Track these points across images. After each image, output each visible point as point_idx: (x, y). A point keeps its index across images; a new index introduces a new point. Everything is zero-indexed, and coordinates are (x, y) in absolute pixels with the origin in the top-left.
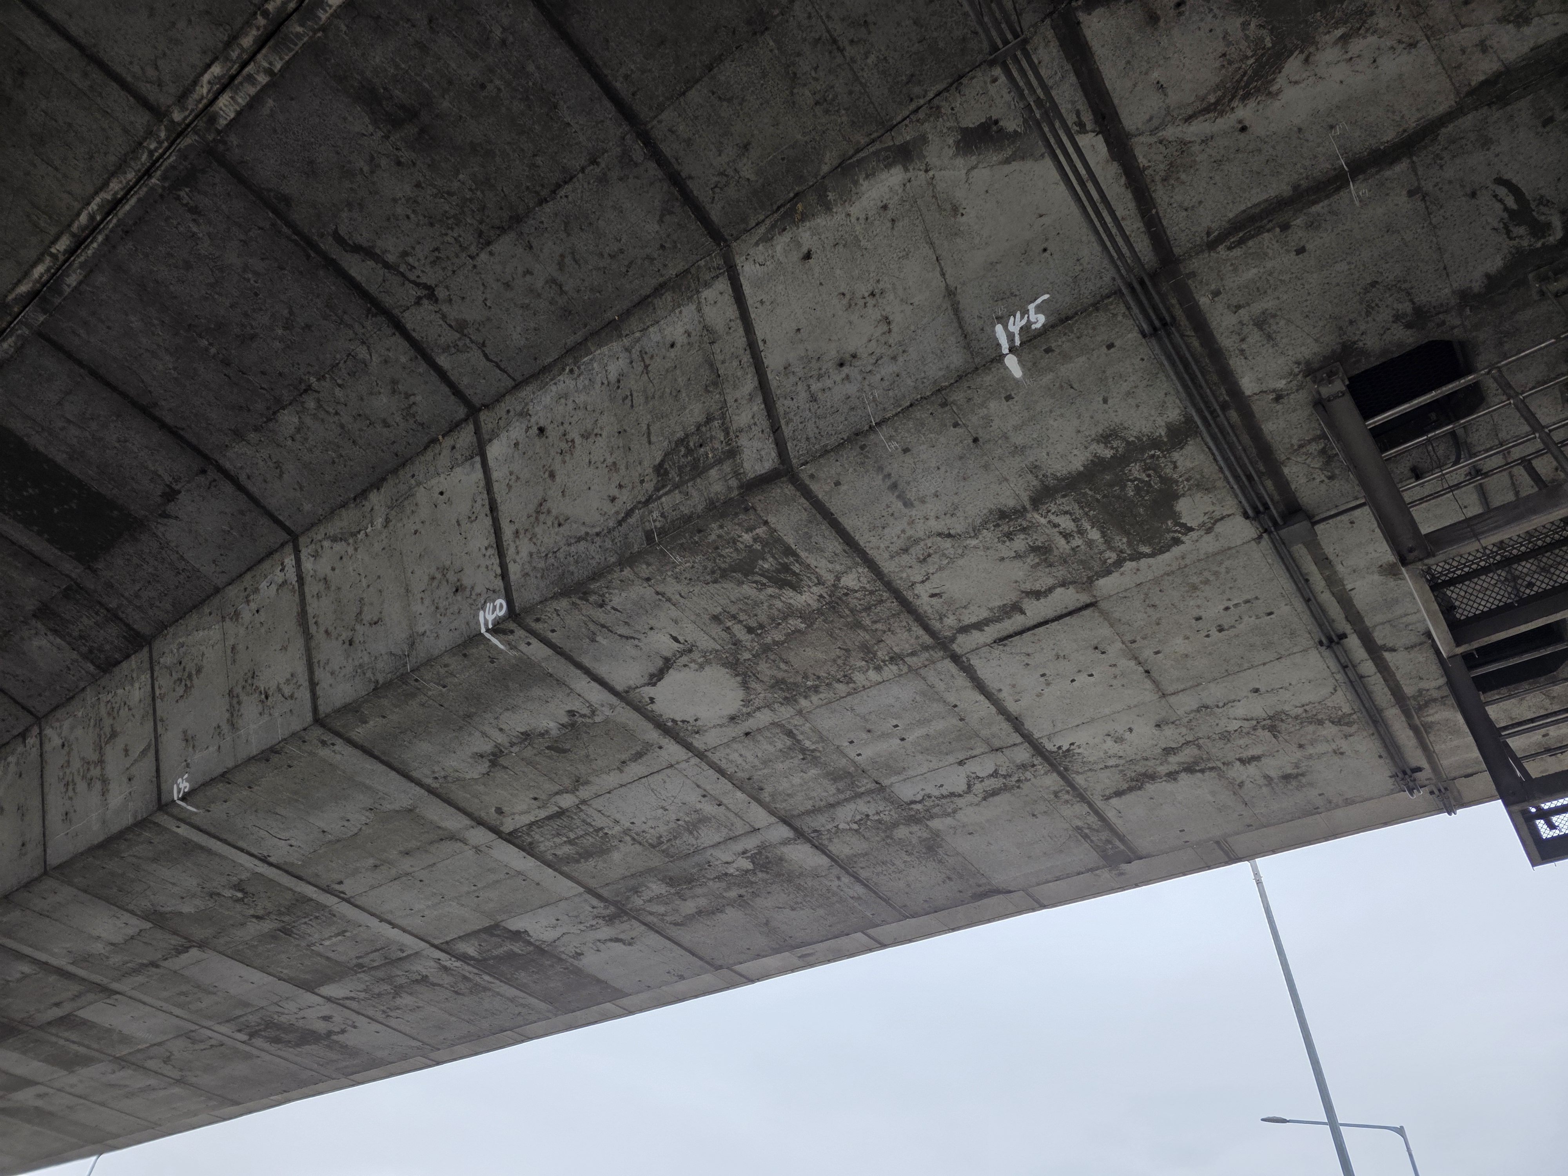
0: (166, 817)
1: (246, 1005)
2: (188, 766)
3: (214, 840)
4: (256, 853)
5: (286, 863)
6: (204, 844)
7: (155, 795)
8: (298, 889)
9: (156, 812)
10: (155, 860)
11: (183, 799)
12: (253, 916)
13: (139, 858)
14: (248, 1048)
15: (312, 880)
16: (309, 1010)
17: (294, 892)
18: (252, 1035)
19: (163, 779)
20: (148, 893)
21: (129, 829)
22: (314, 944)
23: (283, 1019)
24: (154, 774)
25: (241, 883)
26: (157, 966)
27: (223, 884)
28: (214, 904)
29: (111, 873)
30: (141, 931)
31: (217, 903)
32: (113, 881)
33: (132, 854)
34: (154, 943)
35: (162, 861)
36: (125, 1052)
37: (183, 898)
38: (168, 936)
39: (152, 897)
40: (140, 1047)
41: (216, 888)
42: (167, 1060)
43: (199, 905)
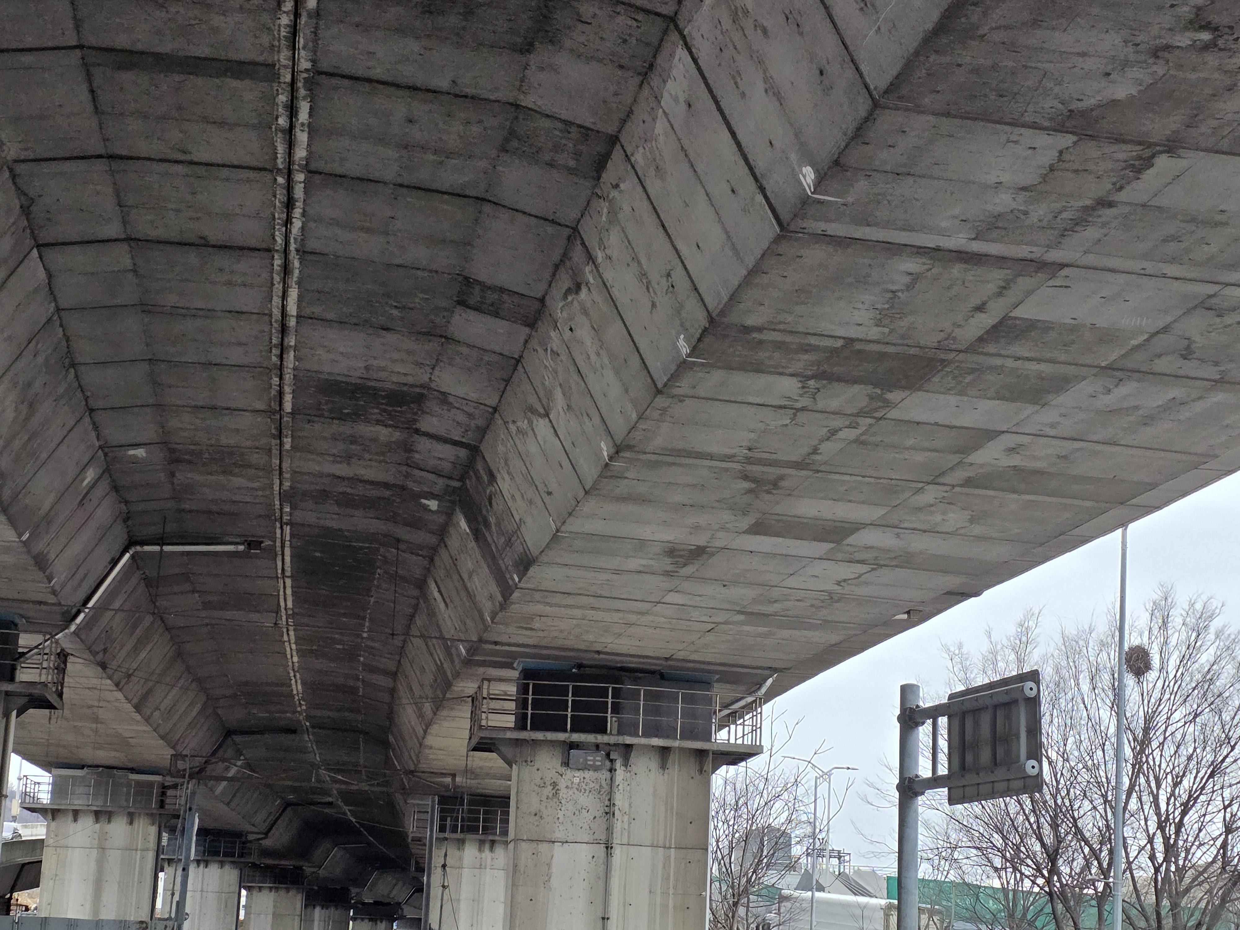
13: (1009, 28)
20: (1048, 84)
25: (1201, 12)
26: (1111, 205)
27: (1167, 26)
28: (1167, 68)
29: (976, 70)
30: (1061, 152)
31: (1171, 64)
32: (984, 83)
33: (994, 25)
34: (1091, 166)
35: (1047, 20)
36: (1114, 356)
37: (1108, 74)
38: (1109, 149)
39: (1056, 90)
40: (1135, 342)
41: (1160, 37)
42: (1187, 354)
43: (1142, 76)
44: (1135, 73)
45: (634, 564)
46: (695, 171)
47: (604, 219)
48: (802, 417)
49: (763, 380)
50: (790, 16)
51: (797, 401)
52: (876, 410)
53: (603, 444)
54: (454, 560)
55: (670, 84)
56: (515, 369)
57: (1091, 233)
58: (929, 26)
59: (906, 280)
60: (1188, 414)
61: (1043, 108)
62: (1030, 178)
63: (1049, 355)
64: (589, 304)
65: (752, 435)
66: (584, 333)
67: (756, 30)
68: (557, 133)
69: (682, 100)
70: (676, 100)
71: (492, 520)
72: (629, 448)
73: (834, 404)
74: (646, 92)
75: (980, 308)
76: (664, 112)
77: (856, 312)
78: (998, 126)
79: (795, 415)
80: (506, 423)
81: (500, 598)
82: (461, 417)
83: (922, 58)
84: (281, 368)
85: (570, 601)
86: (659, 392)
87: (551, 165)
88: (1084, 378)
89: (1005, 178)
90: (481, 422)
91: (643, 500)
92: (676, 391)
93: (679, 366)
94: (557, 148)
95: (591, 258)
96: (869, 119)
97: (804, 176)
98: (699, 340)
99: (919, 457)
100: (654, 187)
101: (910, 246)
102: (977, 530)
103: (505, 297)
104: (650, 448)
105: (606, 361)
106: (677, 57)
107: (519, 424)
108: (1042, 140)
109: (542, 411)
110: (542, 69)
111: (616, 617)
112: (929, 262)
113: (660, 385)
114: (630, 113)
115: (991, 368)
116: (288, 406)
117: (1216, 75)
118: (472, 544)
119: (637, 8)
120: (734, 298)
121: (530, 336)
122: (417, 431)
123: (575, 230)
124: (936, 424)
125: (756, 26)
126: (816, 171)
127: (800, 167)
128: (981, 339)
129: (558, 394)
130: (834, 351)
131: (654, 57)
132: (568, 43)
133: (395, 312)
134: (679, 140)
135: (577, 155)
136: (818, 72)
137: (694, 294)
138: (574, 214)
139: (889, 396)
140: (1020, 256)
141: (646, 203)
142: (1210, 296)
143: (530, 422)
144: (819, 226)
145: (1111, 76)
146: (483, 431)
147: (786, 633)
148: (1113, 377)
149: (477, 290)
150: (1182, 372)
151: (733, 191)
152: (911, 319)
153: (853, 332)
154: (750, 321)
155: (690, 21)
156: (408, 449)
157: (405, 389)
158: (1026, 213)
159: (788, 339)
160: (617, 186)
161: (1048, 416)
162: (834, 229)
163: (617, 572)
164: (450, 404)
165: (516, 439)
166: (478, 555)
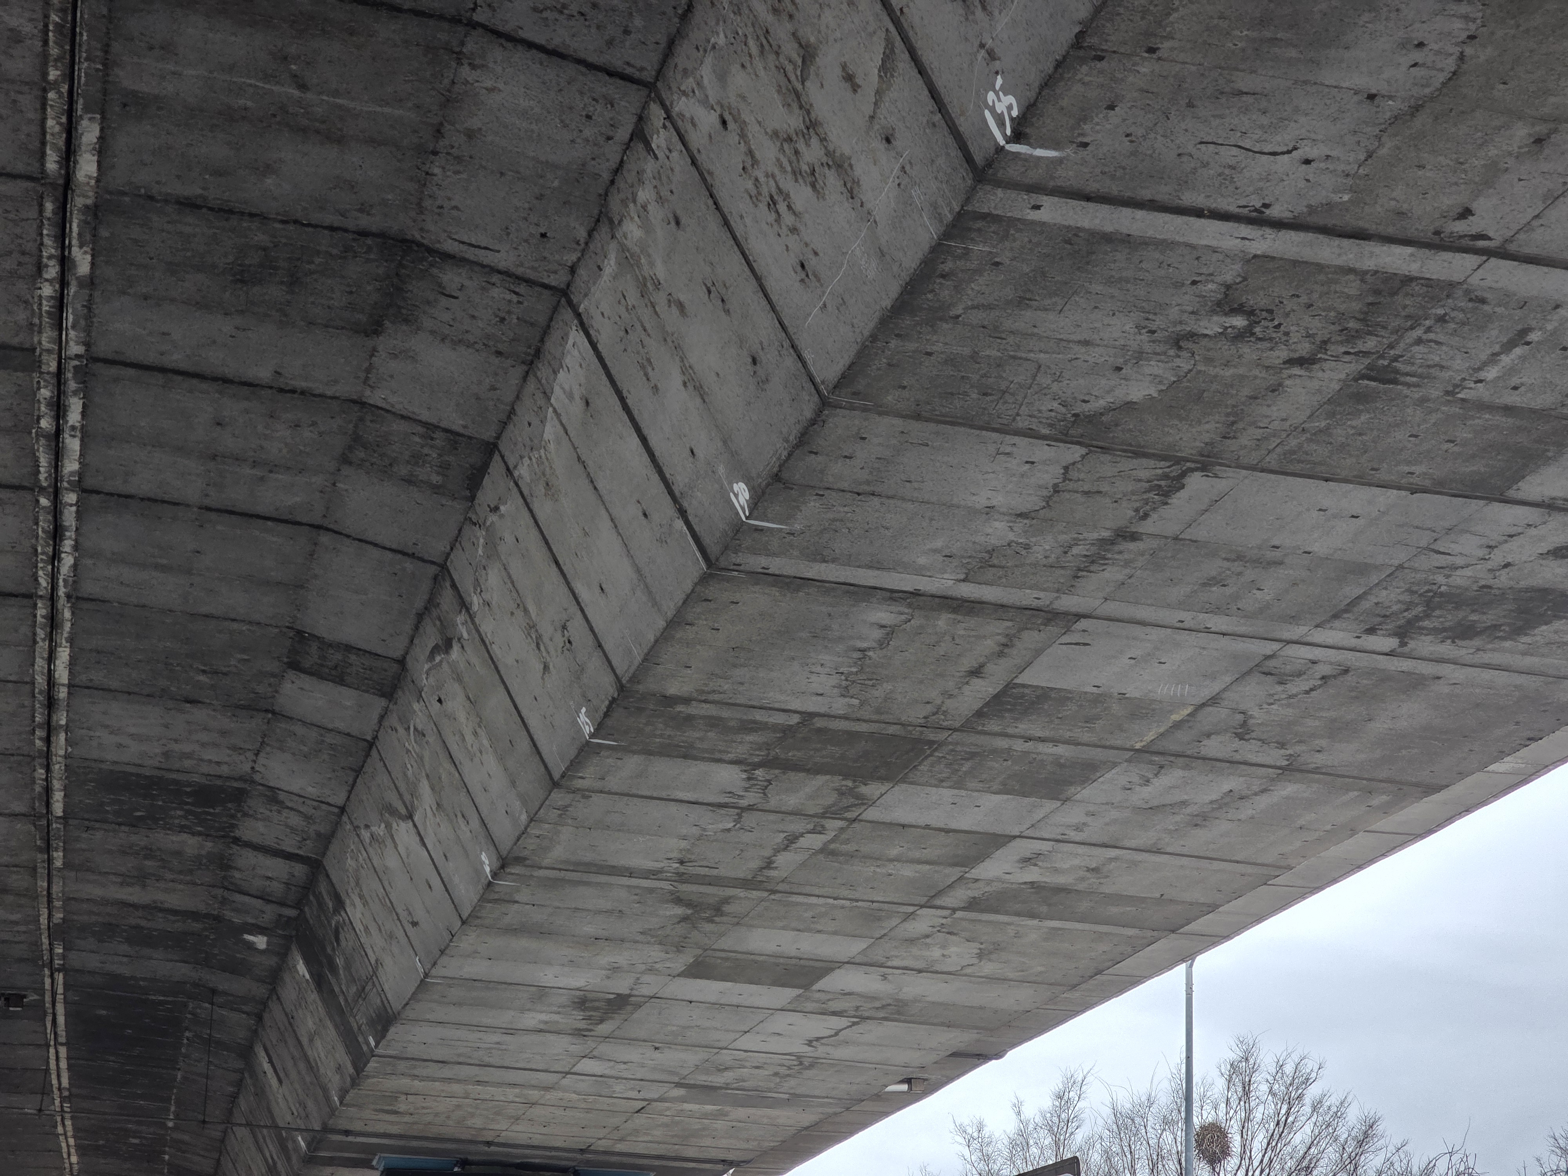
0: (1000, 192)
1: (1361, 569)
2: (992, 56)
3: (1127, 212)
4: (1233, 209)
5: (1312, 210)
6: (1109, 228)
7: (955, 152)
8: (1369, 264)
9: (973, 189)
10: (1022, 302)
11: (1018, 137)
12: (1291, 362)
13: (990, 307)
14: (1406, 665)
15: (1390, 231)
16: (1514, 544)
17: (1362, 275)
18: (1403, 634)
19: (954, 111)
20: (1044, 380)
21: (938, 250)
22: (1460, 386)
23: (1459, 579)
24: (931, 105)
25: (1231, 292)
26: (1134, 537)
27: (1190, 309)
28: (1193, 362)
29: (951, 361)
30: (1066, 468)
31: (1197, 358)
32: (963, 377)
33: (970, 303)
34: (1105, 487)
35: (1037, 298)
36: (1150, 736)
37: (1119, 369)
38: (1126, 464)
39: (1055, 387)
40: (1176, 717)
41: (1181, 323)
42: (1243, 732)
43: (1160, 372)
44: (1154, 367)
45: (532, 1019)
46: (595, 488)
47: (480, 552)
48: (750, 819)
49: (694, 769)
50: (713, 289)
51: (741, 797)
52: (847, 808)
53: (484, 857)
54: (290, 1018)
55: (562, 375)
56: (368, 755)
57: (1112, 574)
58: (887, 303)
59: (878, 634)
60: (1250, 812)
61: (1040, 411)
62: (1031, 501)
63: (1068, 734)
64: (462, 665)
65: (684, 844)
66: (457, 704)
67: (670, 306)
68: (417, 439)
69: (577, 397)
70: (570, 396)
71: (339, 961)
72: (519, 860)
73: (792, 801)
74: (531, 385)
75: (976, 672)
76: (555, 411)
77: (814, 678)
78: (984, 433)
79: (740, 816)
80: (356, 827)
81: (351, 1070)
82: (295, 820)
83: (879, 344)
84: (48, 755)
85: (446, 1072)
86: (555, 785)
87: (409, 481)
88: (1115, 765)
89: (998, 500)
90: (323, 828)
91: (541, 932)
92: (579, 783)
93: (581, 750)
94: (417, 458)
95: (464, 605)
96: (816, 421)
97: (736, 496)
98: (606, 715)
99: (908, 871)
100: (544, 509)
101: (881, 589)
102: (988, 968)
103: (353, 658)
104: (546, 862)
105: (486, 742)
106: (570, 342)
107: (373, 829)
108: (1042, 451)
109: (403, 811)
110: (394, 356)
111: (511, 1094)
112: (906, 611)
113: (556, 776)
114: (512, 412)
115: (995, 751)
116: (58, 809)
117: (1256, 372)
118: (313, 996)
119: (518, 278)
120: (650, 658)
121: (386, 711)
122: (236, 840)
123: (443, 567)
124: (927, 827)
125: (669, 301)
126: (751, 489)
127: (731, 484)
128: (979, 714)
129: (425, 788)
130: (787, 731)
131: (542, 341)
132: (428, 323)
133: (202, 678)
134: (575, 448)
135: (444, 468)
136: (750, 360)
137: (598, 653)
138: (442, 546)
139: (864, 790)
140: (1025, 603)
141: (534, 532)
142: (1268, 657)
143: (388, 826)
144: (758, 562)
145: (1124, 371)
146: (326, 840)
147: (741, 1113)
148: (1151, 762)
149: (314, 648)
150: (1238, 757)
151: (645, 515)
152: (888, 686)
153: (812, 705)
154: (673, 689)
155: (586, 295)
156: (224, 864)
157: (219, 782)
158: (1027, 547)
159: (725, 713)
160: (496, 509)
161: (1072, 815)
162: (777, 565)
163: (510, 1031)
164: (280, 803)
165: (370, 850)
166: (322, 1011)
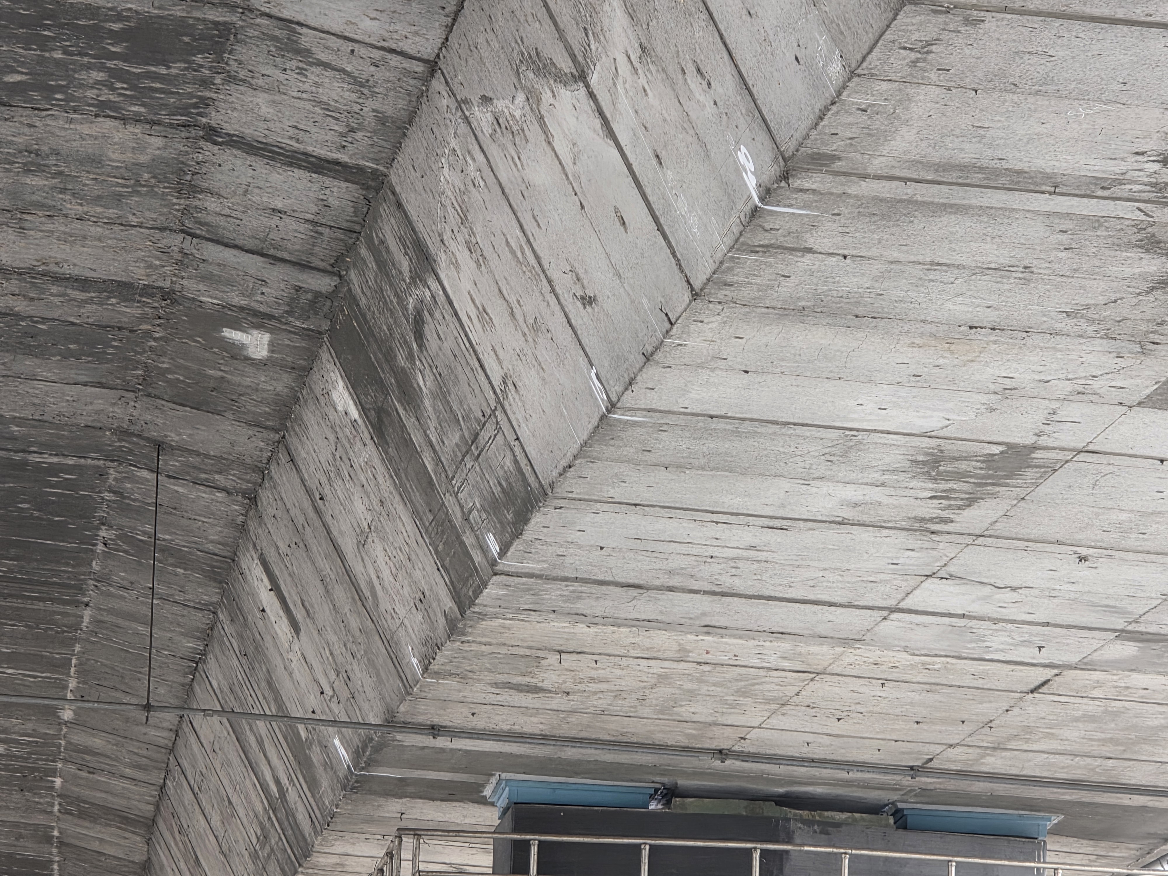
45: (826, 498)
53: (743, 156)
54: (317, 500)
71: (424, 382)
72: (821, 161)
80: (462, 104)
81: (448, 603)
82: (334, 90)
85: (644, 607)
90: (392, 105)
91: (855, 314)
104: (877, 165)
107: (500, 105)
109: (565, 65)
111: (774, 652)
122: (212, 133)
129: (615, 16)
143: (533, 99)
146: (397, 130)
156: (186, 182)
163: (780, 523)
164: (305, 53)
165: (493, 151)
166: (386, 485)
